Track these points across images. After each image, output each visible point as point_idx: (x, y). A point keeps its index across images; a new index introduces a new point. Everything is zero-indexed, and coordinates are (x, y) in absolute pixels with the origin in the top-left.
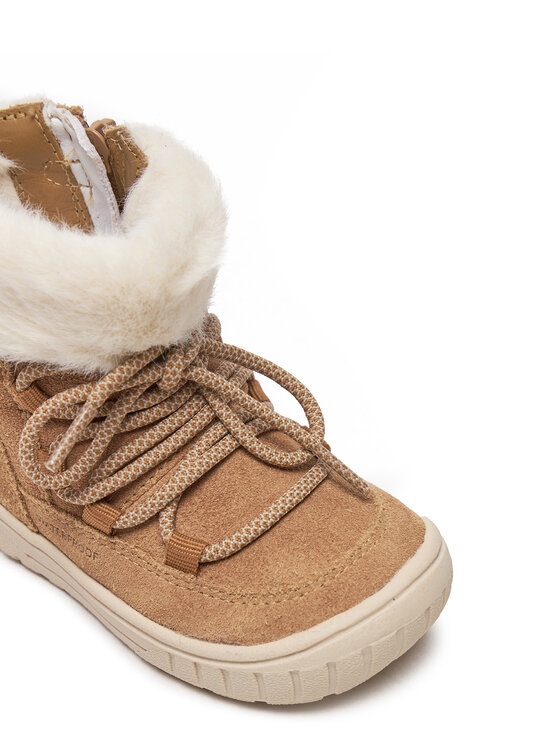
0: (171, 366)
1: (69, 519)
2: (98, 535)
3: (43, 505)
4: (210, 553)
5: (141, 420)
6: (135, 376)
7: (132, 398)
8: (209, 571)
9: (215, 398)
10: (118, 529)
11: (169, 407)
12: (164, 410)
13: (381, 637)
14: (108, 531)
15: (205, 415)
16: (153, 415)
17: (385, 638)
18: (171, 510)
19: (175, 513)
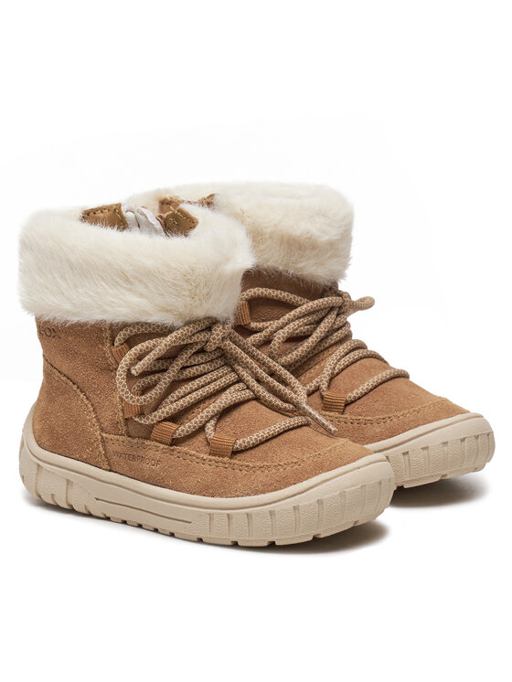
0: (215, 330)
1: (141, 441)
2: (162, 446)
3: (121, 438)
4: (240, 443)
5: (193, 371)
6: (193, 335)
7: (190, 352)
8: (239, 456)
9: (239, 365)
10: (177, 439)
11: (211, 366)
12: (207, 367)
13: (352, 486)
14: (169, 441)
15: (233, 377)
16: (200, 368)
17: (353, 488)
18: (213, 422)
19: (216, 424)
